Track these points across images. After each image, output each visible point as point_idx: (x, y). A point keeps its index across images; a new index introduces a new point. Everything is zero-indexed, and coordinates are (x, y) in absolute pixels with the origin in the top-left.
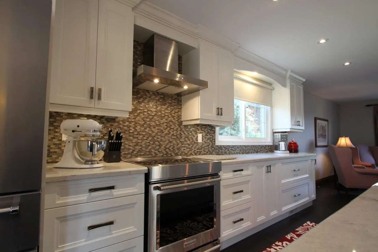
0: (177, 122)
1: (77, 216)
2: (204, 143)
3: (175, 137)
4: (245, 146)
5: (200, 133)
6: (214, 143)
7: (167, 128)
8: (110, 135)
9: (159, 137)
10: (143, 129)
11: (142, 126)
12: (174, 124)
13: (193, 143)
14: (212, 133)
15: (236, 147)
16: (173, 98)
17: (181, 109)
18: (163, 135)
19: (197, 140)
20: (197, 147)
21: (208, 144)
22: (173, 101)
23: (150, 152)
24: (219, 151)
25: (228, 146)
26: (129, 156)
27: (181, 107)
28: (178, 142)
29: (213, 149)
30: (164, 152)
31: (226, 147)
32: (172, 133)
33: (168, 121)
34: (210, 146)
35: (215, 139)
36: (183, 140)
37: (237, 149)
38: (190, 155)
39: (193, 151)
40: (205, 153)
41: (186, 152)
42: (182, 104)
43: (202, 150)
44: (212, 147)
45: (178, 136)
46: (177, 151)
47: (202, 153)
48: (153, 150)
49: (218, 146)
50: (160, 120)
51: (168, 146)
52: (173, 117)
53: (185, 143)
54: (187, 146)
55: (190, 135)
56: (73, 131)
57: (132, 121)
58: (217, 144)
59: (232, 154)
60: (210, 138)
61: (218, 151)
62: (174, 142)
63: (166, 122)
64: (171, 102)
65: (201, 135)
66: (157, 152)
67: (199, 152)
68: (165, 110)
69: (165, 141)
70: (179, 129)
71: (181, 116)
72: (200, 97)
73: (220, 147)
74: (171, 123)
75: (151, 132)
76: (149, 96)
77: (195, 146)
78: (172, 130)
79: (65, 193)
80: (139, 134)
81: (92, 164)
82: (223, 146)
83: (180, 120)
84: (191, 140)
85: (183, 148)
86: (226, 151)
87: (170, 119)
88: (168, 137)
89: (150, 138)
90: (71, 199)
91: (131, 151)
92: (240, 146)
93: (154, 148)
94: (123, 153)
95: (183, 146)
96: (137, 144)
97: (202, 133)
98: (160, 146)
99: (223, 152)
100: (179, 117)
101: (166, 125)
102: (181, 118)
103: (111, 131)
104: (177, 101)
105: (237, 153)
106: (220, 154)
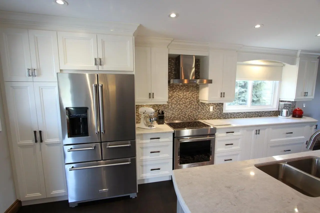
0: (196, 101)
1: (147, 148)
2: (214, 112)
3: (194, 109)
4: (249, 112)
5: (212, 106)
6: (222, 111)
7: (189, 105)
8: (159, 112)
9: (185, 110)
10: (176, 106)
11: (175, 104)
12: (194, 102)
13: (207, 112)
14: (221, 105)
15: (240, 113)
16: (194, 87)
17: (199, 92)
18: (187, 108)
19: (209, 110)
20: (209, 114)
21: (217, 112)
22: (194, 88)
23: (180, 118)
24: (226, 116)
25: (233, 113)
26: (169, 120)
27: (199, 91)
28: (197, 111)
29: (221, 115)
30: (188, 118)
31: (231, 114)
32: (192, 107)
33: (190, 100)
34: (218, 114)
35: (223, 109)
36: (200, 111)
37: (242, 115)
38: (204, 119)
39: (206, 117)
40: (215, 118)
41: (202, 118)
42: (200, 89)
43: (213, 116)
44: (220, 114)
45: (197, 108)
46: (196, 117)
47: (212, 118)
48: (181, 117)
49: (225, 113)
50: (186, 100)
51: (190, 114)
52: (194, 98)
53: (201, 112)
54: (202, 114)
55: (205, 107)
56: (144, 113)
57: (170, 103)
58: (224, 112)
59: (237, 118)
60: (219, 108)
61: (224, 116)
62: (194, 112)
63: (189, 101)
64: (192, 89)
65: (212, 107)
66: (183, 118)
67: (211, 117)
68: (188, 94)
69: (188, 112)
70: (197, 104)
71: (199, 96)
72: (208, 88)
73: (227, 114)
74: (192, 101)
75: (180, 107)
76: (179, 87)
77: (208, 113)
78: (193, 105)
79: (142, 139)
80: (173, 109)
81: (151, 127)
82: (229, 113)
83: (198, 99)
84: (205, 110)
85: (200, 115)
86: (231, 116)
87: (191, 99)
88: (190, 109)
89: (180, 111)
90: (144, 141)
91: (169, 118)
92: (244, 112)
93: (182, 116)
94: (166, 119)
95: (200, 114)
96: (173, 114)
97: (213, 105)
98: (185, 114)
99: (229, 117)
100: (197, 97)
101: (189, 103)
102: (199, 98)
103: (159, 110)
104: (196, 88)
105: (241, 117)
106: (226, 118)
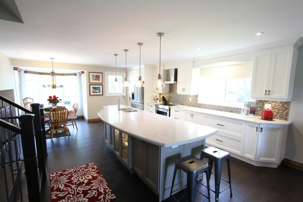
6: (197, 102)
7: (179, 95)
19: (189, 100)
21: (194, 102)
31: (204, 105)
32: (181, 97)
36: (184, 99)
37: (212, 107)
38: (186, 105)
40: (193, 106)
55: (187, 98)
59: (208, 109)
61: (199, 106)
67: (190, 105)
69: (179, 99)
73: (201, 104)
75: (175, 96)
82: (202, 104)
85: (184, 102)
90: (149, 107)
97: (192, 97)
99: (202, 107)
105: (212, 109)
106: (200, 108)
